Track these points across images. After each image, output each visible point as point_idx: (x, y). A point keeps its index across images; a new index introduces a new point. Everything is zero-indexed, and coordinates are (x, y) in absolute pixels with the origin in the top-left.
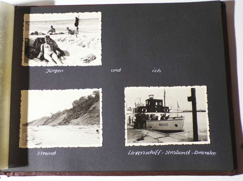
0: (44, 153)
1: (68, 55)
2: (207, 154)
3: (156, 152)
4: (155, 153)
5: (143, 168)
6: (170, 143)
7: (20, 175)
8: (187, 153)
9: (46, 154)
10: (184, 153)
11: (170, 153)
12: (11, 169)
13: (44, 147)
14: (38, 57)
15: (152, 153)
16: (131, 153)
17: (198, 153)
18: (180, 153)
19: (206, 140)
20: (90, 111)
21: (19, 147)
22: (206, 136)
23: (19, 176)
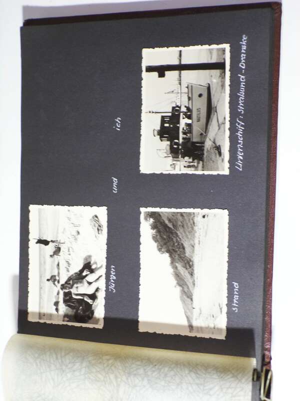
0: (235, 301)
1: (90, 257)
2: (245, 49)
3: (240, 127)
4: (241, 129)
5: (264, 147)
6: (227, 105)
7: (270, 340)
8: (243, 79)
9: (236, 297)
10: (243, 85)
11: (241, 106)
12: (257, 354)
13: (226, 301)
14: (91, 303)
15: (242, 133)
16: (239, 166)
17: (244, 62)
18: (242, 90)
19: (224, 50)
20: (174, 227)
21: (224, 339)
22: (218, 50)
23: (270, 342)
